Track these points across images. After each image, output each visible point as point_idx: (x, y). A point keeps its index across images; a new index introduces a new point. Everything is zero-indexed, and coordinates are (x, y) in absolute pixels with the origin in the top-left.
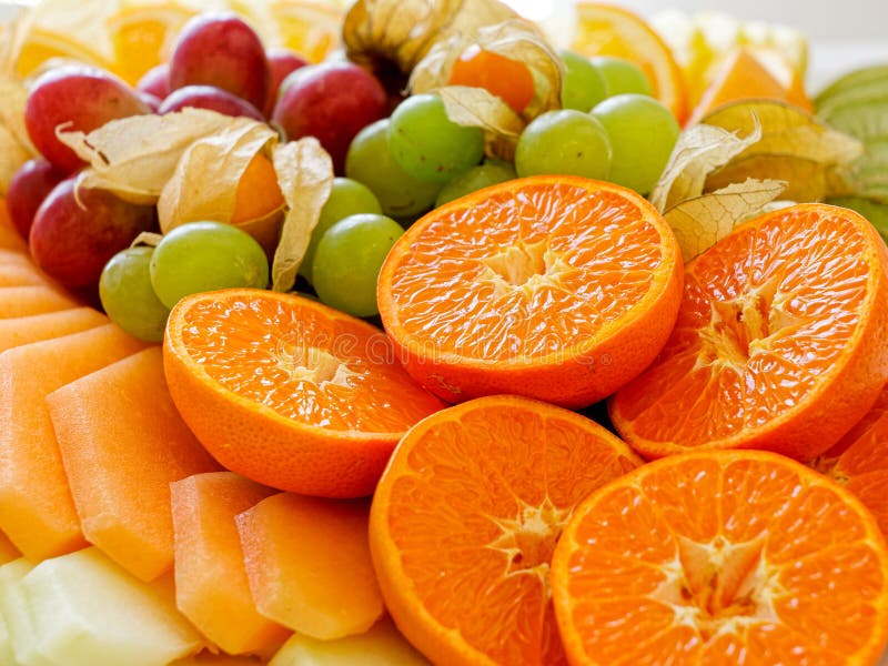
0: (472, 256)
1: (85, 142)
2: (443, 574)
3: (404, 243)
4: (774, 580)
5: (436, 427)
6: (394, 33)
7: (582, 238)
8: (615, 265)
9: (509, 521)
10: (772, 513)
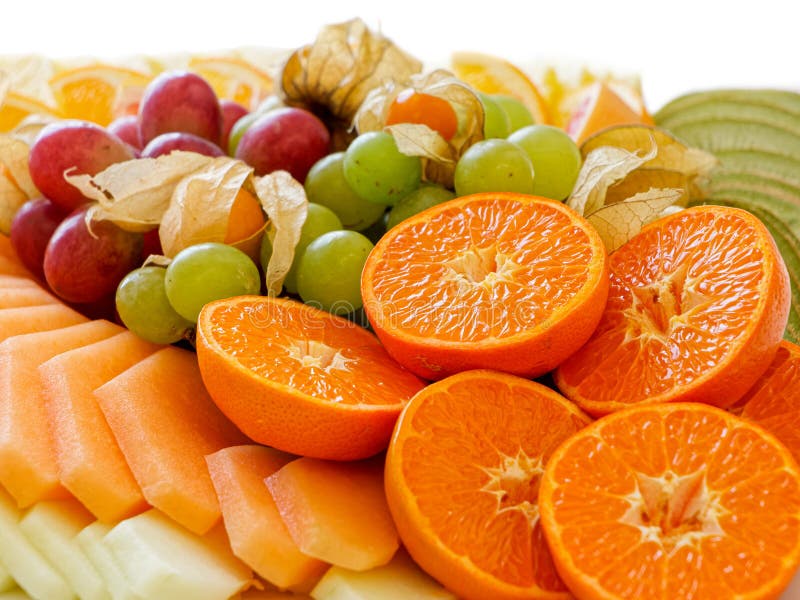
0: (435, 260)
1: (92, 182)
2: (450, 513)
3: (377, 253)
4: (717, 502)
5: (430, 397)
6: (327, 82)
7: (524, 241)
8: (556, 261)
9: (494, 469)
10: (708, 451)
